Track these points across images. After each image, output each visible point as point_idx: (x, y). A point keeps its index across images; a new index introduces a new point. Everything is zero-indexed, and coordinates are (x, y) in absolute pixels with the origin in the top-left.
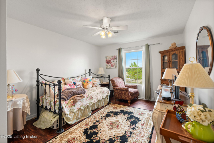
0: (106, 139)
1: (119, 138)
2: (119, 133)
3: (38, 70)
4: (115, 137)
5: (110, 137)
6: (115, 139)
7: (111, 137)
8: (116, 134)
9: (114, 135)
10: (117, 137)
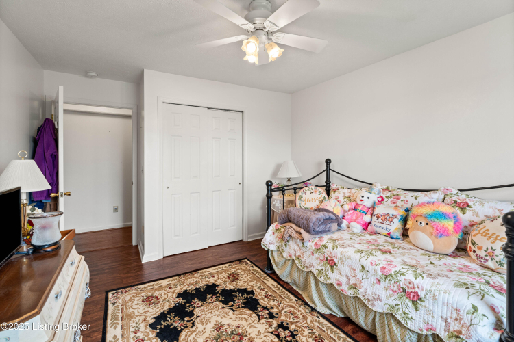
0: (197, 310)
1: (180, 329)
2: (193, 336)
3: (328, 162)
4: (189, 324)
5: (197, 317)
6: (184, 320)
7: (195, 316)
8: (194, 328)
9: (196, 323)
10: (185, 327)
